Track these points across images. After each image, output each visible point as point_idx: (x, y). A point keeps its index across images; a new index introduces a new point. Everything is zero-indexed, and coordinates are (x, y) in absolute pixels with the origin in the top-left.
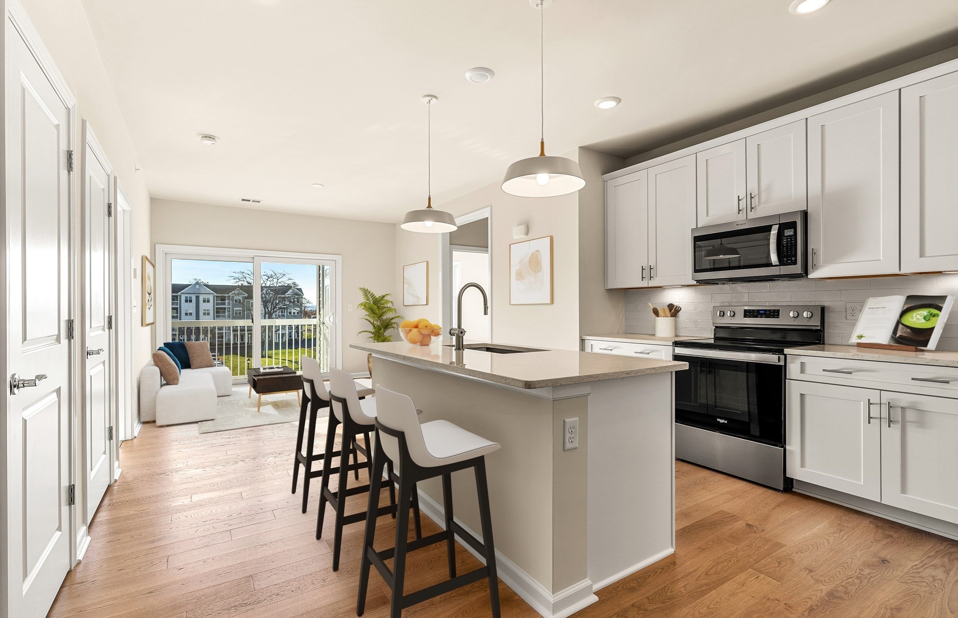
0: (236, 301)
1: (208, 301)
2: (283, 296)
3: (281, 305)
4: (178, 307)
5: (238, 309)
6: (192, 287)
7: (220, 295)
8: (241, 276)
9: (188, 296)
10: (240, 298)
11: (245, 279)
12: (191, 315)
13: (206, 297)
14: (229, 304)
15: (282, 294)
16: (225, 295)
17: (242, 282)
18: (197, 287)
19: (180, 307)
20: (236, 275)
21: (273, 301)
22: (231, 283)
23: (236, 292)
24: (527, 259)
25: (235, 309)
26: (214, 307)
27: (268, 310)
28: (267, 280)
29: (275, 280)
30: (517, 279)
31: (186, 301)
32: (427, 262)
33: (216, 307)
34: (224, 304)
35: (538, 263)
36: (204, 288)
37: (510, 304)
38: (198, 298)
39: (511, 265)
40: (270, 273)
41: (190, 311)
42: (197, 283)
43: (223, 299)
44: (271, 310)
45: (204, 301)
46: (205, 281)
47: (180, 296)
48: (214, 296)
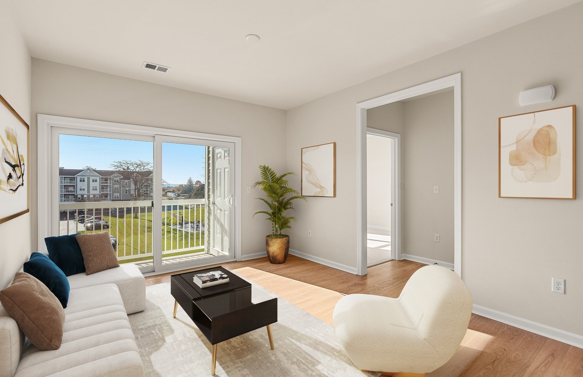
0: (115, 181)
1: (96, 181)
2: (147, 178)
3: (145, 184)
4: (75, 185)
5: (117, 186)
6: (84, 172)
7: (104, 177)
8: (119, 164)
9: (82, 177)
10: (118, 179)
11: (121, 167)
12: (84, 190)
13: (94, 178)
14: (110, 183)
15: (147, 177)
16: (108, 177)
17: (120, 169)
18: (89, 171)
19: (76, 185)
20: (116, 164)
21: (141, 181)
22: (112, 169)
23: (116, 175)
24: (531, 137)
25: (114, 186)
26: (100, 185)
27: (137, 187)
28: (137, 167)
29: (142, 167)
30: (512, 164)
31: (81, 181)
32: (335, 144)
33: (101, 185)
34: (107, 183)
35: (549, 143)
36: (93, 172)
37: (500, 196)
38: (88, 179)
39: (502, 145)
40: (139, 163)
41: (83, 188)
42: (88, 169)
43: (106, 180)
44: (139, 187)
45: (93, 181)
46: (94, 168)
47: (77, 177)
48: (100, 178)
